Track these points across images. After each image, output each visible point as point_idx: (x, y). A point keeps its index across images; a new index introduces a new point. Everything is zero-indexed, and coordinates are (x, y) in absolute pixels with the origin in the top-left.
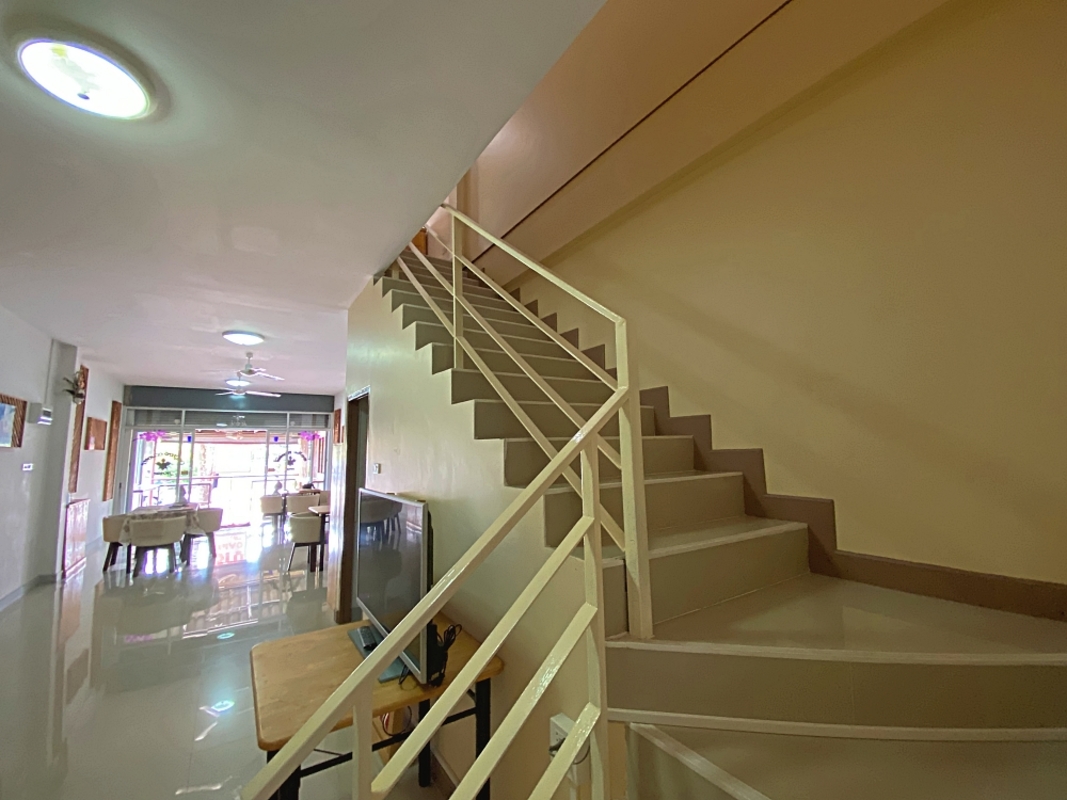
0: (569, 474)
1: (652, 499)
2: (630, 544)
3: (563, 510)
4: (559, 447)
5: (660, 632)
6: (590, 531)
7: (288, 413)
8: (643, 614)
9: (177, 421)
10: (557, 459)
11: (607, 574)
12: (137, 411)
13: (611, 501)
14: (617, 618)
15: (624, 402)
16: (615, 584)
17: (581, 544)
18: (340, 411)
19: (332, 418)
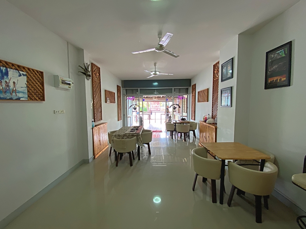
7: (173, 88)
9: (137, 93)
18: (195, 85)
19: (190, 89)
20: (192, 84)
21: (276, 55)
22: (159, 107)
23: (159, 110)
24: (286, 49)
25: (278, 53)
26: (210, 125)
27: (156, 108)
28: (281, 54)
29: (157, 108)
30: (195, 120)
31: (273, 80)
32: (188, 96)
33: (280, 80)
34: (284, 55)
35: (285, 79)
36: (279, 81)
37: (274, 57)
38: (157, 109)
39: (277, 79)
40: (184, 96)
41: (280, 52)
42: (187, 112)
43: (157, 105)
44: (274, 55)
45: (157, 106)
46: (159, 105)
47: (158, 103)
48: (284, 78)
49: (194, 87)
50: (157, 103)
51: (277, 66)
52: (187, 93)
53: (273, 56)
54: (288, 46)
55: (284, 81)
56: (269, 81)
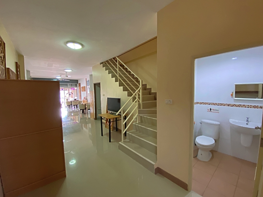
0: (135, 96)
1: (143, 98)
2: (141, 101)
3: (134, 98)
4: (134, 93)
5: (143, 108)
6: (137, 100)
7: (68, 84)
8: (141, 107)
10: (134, 94)
11: (138, 104)
13: (139, 98)
14: (139, 107)
15: (141, 88)
16: (139, 105)
17: (136, 101)
18: (80, 83)
19: (78, 85)
20: (79, 83)
30: (81, 100)
40: (75, 88)
42: (77, 96)
52: (77, 87)
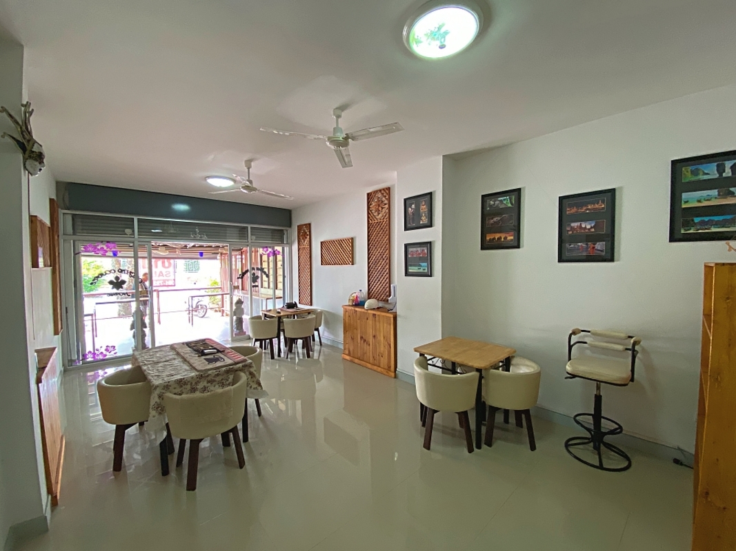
7: (249, 226)
9: (128, 231)
12: (74, 216)
18: (308, 225)
19: (290, 232)
20: (297, 223)
21: (497, 202)
22: (172, 274)
23: (171, 283)
24: (513, 197)
25: (501, 201)
26: (377, 313)
27: (161, 278)
28: (505, 202)
29: (165, 278)
30: (311, 305)
31: (494, 239)
32: (285, 248)
33: (505, 238)
34: (510, 205)
35: (512, 238)
36: (503, 240)
37: (494, 205)
38: (164, 281)
39: (501, 238)
40: (277, 248)
41: (504, 200)
42: (283, 288)
43: (164, 270)
44: (495, 201)
45: (164, 274)
46: (171, 269)
47: (167, 264)
48: (510, 236)
49: (305, 232)
50: (163, 263)
51: (499, 218)
52: (283, 242)
53: (492, 203)
54: (516, 193)
55: (512, 240)
56: (488, 238)
